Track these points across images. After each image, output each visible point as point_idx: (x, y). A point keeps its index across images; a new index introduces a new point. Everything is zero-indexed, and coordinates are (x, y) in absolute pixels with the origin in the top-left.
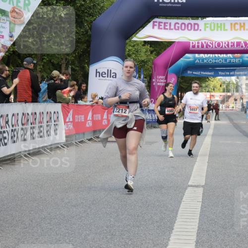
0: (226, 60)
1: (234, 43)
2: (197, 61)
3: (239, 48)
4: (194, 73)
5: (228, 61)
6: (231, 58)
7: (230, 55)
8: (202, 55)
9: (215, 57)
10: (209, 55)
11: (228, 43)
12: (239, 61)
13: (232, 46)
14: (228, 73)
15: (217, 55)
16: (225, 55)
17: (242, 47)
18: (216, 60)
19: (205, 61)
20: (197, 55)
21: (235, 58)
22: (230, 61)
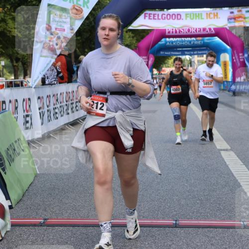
0: (190, 42)
1: (201, 29)
2: (168, 44)
3: (205, 33)
4: (166, 53)
5: (192, 43)
6: (194, 41)
7: (194, 39)
8: (172, 39)
9: (182, 40)
10: (177, 39)
11: (196, 29)
12: (201, 42)
13: (199, 31)
14: (192, 53)
15: (183, 39)
16: (189, 39)
17: (207, 31)
18: (182, 42)
19: (174, 43)
20: (167, 39)
21: (198, 41)
22: (194, 43)
